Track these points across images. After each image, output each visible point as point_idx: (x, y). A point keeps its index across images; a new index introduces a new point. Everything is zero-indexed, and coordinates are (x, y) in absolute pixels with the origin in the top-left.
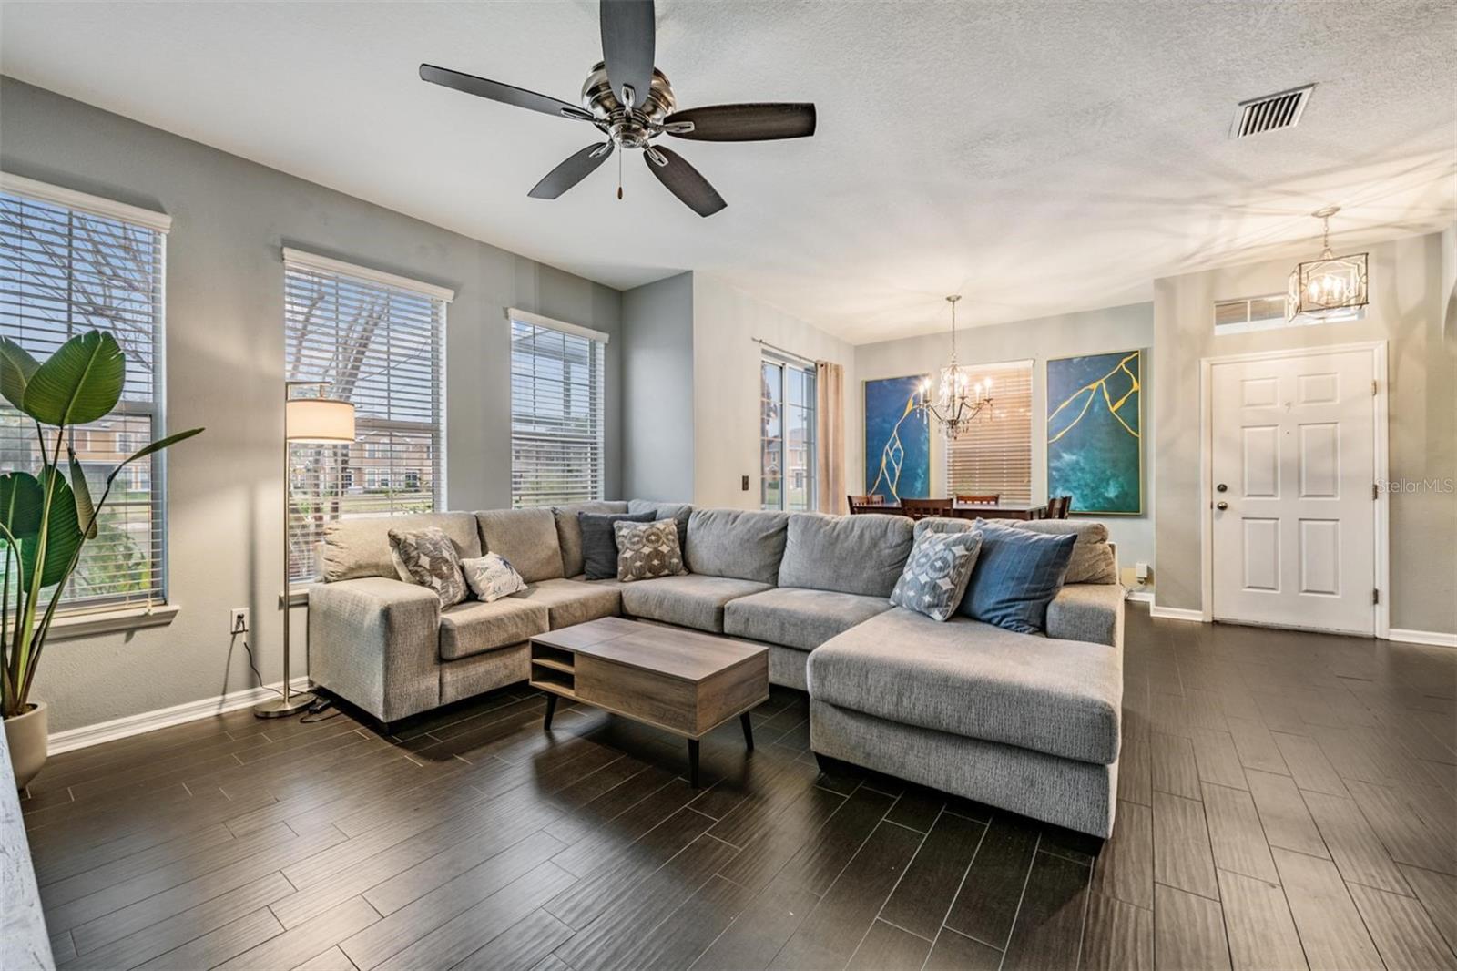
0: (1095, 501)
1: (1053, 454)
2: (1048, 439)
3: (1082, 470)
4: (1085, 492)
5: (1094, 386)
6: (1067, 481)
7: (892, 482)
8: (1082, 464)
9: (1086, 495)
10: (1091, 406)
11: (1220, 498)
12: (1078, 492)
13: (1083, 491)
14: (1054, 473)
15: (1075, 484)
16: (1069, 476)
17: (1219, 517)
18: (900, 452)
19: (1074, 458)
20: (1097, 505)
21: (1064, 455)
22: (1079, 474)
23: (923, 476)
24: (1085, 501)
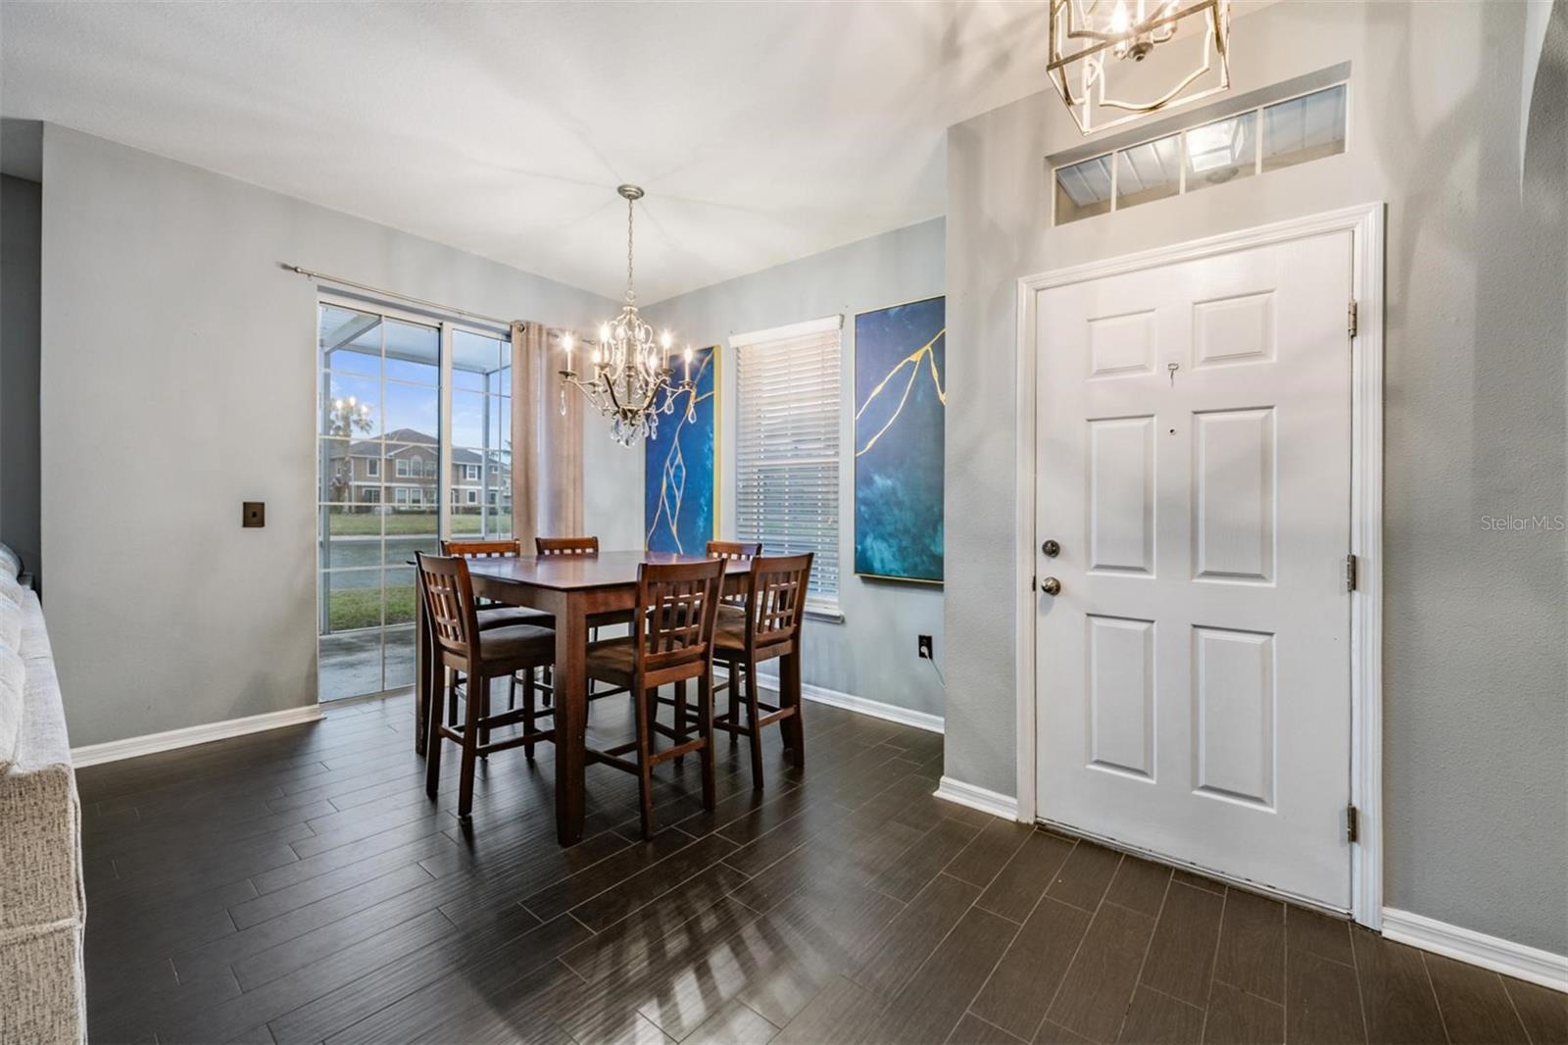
0: (917, 559)
1: (862, 480)
2: (856, 453)
3: (899, 504)
4: (904, 544)
5: (916, 357)
6: (879, 523)
7: (673, 517)
8: (900, 494)
9: (906, 548)
10: (913, 393)
11: (1049, 569)
12: (894, 542)
13: (901, 541)
14: (863, 508)
15: (890, 529)
16: (881, 513)
17: (1047, 608)
18: (682, 471)
19: (889, 483)
20: (920, 568)
21: (877, 478)
22: (896, 511)
23: (706, 509)
24: (904, 559)
